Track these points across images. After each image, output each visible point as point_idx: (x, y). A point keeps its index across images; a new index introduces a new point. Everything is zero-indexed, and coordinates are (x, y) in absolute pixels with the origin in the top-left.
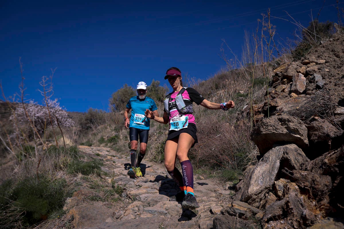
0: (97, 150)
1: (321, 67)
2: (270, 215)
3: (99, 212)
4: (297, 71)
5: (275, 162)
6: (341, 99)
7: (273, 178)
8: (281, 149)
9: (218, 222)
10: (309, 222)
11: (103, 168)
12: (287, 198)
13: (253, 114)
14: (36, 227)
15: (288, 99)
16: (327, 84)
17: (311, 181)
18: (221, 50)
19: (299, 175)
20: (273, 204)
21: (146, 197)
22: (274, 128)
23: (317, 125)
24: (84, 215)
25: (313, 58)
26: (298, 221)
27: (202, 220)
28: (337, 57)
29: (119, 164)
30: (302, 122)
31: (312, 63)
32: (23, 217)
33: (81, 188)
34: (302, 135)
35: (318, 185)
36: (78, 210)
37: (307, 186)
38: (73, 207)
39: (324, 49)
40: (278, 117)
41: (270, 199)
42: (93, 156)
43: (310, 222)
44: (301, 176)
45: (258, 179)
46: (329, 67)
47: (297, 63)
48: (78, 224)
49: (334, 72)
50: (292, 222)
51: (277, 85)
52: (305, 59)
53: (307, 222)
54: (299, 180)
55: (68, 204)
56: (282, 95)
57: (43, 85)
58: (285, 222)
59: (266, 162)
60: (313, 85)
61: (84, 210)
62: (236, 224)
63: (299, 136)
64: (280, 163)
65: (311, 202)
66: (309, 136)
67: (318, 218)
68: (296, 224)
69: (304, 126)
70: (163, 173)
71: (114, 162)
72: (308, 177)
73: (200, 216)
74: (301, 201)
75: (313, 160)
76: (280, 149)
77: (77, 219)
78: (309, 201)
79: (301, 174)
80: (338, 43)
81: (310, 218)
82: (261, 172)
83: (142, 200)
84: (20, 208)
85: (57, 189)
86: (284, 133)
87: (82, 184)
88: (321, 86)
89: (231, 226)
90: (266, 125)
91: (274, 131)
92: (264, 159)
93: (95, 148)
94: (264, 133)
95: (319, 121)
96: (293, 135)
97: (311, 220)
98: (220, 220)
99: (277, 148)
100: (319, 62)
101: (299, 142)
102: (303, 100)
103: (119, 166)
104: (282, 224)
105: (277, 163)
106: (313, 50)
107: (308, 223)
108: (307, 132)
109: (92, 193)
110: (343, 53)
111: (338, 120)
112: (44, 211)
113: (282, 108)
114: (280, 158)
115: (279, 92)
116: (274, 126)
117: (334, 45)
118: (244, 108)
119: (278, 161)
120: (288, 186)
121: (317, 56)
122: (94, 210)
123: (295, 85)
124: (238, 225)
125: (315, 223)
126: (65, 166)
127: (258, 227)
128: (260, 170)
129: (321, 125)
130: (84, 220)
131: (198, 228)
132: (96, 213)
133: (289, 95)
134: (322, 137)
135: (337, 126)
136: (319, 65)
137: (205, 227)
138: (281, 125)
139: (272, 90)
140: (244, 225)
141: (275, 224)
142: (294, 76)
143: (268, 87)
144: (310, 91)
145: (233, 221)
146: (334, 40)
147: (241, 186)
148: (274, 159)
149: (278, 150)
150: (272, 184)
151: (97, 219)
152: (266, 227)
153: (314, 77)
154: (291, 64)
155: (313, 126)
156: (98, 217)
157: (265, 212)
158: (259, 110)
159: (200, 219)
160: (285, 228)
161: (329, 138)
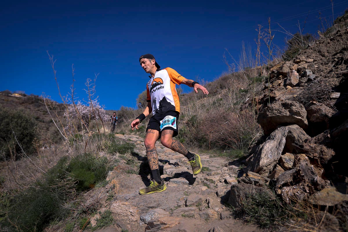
0: (129, 137)
1: (310, 65)
2: (283, 182)
3: (134, 182)
4: (290, 69)
5: (281, 141)
6: (333, 87)
7: (281, 153)
8: (286, 129)
9: (235, 189)
12: (298, 167)
13: (255, 104)
14: (86, 193)
15: (284, 90)
16: (318, 77)
17: (320, 152)
18: (224, 57)
19: (308, 148)
20: (285, 173)
21: (171, 171)
22: (279, 111)
23: (315, 108)
24: (123, 184)
25: (303, 58)
26: (310, 186)
27: (219, 188)
28: (323, 57)
30: (303, 106)
31: (302, 61)
32: (77, 185)
33: (120, 164)
34: (303, 117)
35: (326, 155)
36: (118, 180)
37: (316, 157)
38: (114, 178)
39: (312, 50)
40: (281, 102)
41: (278, 170)
42: (126, 141)
43: (320, 187)
44: (310, 148)
45: (267, 153)
46: (317, 65)
47: (290, 62)
48: (118, 191)
49: (323, 67)
50: (304, 187)
51: (274, 81)
52: (296, 59)
53: (318, 187)
54: (308, 152)
55: (110, 176)
56: (280, 88)
57: (88, 85)
58: (297, 188)
59: (273, 140)
60: (305, 80)
61: (122, 180)
62: (252, 190)
63: (300, 118)
64: (286, 139)
65: (319, 170)
66: (308, 118)
67: (327, 184)
68: (308, 188)
69: (304, 109)
72: (317, 149)
73: (217, 185)
74: (312, 169)
75: (315, 136)
77: (118, 187)
78: (318, 170)
79: (310, 146)
80: (323, 45)
81: (321, 184)
82: (270, 147)
83: (168, 173)
84: (74, 178)
85: (101, 164)
86: (288, 115)
87: (120, 161)
88: (313, 79)
89: (248, 192)
90: (272, 109)
91: (279, 114)
92: (271, 137)
93: (127, 136)
94: (270, 116)
95: (317, 104)
96: (296, 117)
97: (322, 185)
98: (237, 187)
99: (283, 128)
100: (308, 61)
101: (300, 123)
102: (298, 91)
104: (294, 189)
105: (283, 140)
106: (303, 52)
107: (319, 188)
108: (306, 114)
109: (128, 168)
110: (328, 53)
111: (333, 104)
112: (92, 181)
113: (280, 98)
114: (285, 136)
115: (275, 86)
116: (279, 110)
117: (320, 47)
118: (246, 101)
119: (284, 138)
120: (298, 157)
121: (306, 56)
122: (130, 180)
123: (290, 80)
124: (254, 191)
125: (324, 187)
126: (106, 147)
127: (272, 192)
128: (269, 146)
129: (319, 108)
130: (123, 188)
131: (216, 195)
132: (132, 183)
133: (285, 87)
134: (320, 118)
135: (333, 108)
136: (308, 63)
137: (222, 194)
138: (285, 109)
139: (269, 85)
140: (259, 191)
141: (288, 189)
142: (289, 72)
143: (266, 82)
144: (303, 84)
145: (248, 188)
146: (320, 43)
147: (252, 160)
148: (280, 137)
149: (283, 130)
150: (279, 157)
151: (133, 188)
152: (279, 192)
153: (305, 72)
154: (285, 63)
155: (312, 109)
156: (134, 186)
157: (278, 179)
158: (260, 101)
159: (217, 187)
160: (297, 192)
161: (327, 118)
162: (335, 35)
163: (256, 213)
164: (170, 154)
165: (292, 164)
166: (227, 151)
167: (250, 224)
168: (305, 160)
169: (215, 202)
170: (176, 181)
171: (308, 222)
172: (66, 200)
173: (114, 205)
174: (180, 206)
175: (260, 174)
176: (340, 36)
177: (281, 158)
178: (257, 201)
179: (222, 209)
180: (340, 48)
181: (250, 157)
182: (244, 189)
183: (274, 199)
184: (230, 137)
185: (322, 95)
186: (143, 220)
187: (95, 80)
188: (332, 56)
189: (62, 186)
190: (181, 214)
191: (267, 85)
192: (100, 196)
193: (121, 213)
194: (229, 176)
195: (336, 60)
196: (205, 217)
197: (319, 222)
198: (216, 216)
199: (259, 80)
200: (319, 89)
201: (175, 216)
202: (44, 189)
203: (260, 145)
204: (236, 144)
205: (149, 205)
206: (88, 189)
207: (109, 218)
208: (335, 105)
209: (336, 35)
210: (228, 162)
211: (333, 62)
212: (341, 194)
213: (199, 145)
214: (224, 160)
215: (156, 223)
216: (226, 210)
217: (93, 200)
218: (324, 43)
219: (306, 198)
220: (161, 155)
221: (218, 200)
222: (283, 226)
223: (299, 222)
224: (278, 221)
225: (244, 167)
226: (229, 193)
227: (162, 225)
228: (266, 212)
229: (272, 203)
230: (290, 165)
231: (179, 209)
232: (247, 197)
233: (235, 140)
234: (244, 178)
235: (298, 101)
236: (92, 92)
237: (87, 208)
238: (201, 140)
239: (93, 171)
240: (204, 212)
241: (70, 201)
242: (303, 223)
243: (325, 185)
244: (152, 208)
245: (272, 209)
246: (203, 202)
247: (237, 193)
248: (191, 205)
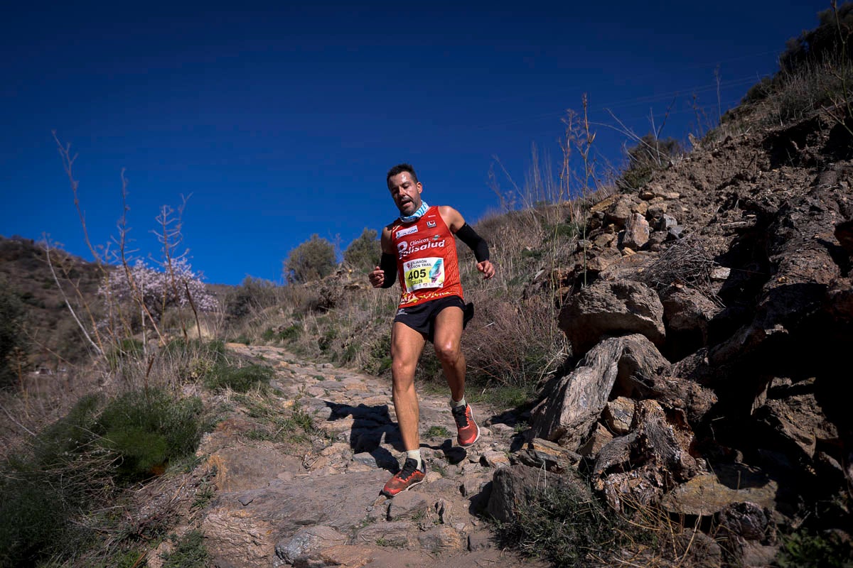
0: (260, 351)
1: (673, 205)
2: (608, 463)
3: (266, 462)
4: (632, 211)
5: (607, 369)
7: (606, 396)
8: (618, 342)
9: (504, 479)
10: (684, 474)
11: (272, 382)
12: (641, 428)
13: (555, 285)
14: (142, 487)
15: (619, 257)
17: (687, 397)
18: (490, 176)
19: (664, 386)
20: (614, 443)
22: (604, 303)
23: (681, 299)
24: (237, 466)
25: (659, 188)
26: (665, 472)
27: (467, 477)
28: (698, 189)
29: (303, 377)
30: (655, 294)
31: (656, 197)
32: (117, 468)
33: (232, 415)
34: (656, 317)
35: (700, 404)
36: (226, 456)
37: (678, 407)
38: (216, 451)
39: (674, 175)
40: (611, 283)
41: (600, 435)
42: (252, 361)
43: (686, 474)
44: (667, 387)
45: (577, 397)
46: (687, 205)
47: (631, 196)
48: (225, 483)
49: (698, 212)
50: (652, 473)
51: (597, 235)
52: (645, 190)
53: (681, 474)
54: (663, 395)
55: (205, 445)
56: (609, 251)
57: (163, 221)
58: (639, 476)
59: (590, 366)
60: (660, 236)
61: (237, 456)
62: (541, 481)
63: (649, 319)
64: (618, 366)
65: (685, 437)
66: (666, 320)
67: (700, 466)
68: (660, 477)
69: (658, 300)
70: (385, 394)
71: (293, 372)
72: (681, 389)
73: (463, 469)
74: (670, 435)
75: (680, 361)
76: (616, 342)
77: (224, 474)
78: (683, 435)
79: (667, 383)
80: (699, 165)
81: (687, 466)
82: (584, 384)
83: (349, 439)
84: (111, 451)
85: (184, 416)
86: (624, 312)
87: (234, 409)
88: (677, 236)
89: (531, 486)
90: (590, 297)
92: (587, 361)
93: (255, 348)
94: (585, 312)
95: (685, 291)
96: (640, 316)
97: (690, 470)
98: (508, 474)
99: (612, 340)
100: (669, 197)
101: (648, 330)
102: (647, 261)
103: (302, 379)
104: (631, 478)
105: (612, 368)
106: (658, 175)
107: (683, 476)
108: (662, 312)
109: (254, 425)
110: (708, 183)
111: (717, 291)
112: (159, 457)
113: (609, 274)
114: (617, 358)
115: (600, 247)
116: (604, 300)
117: (692, 169)
118: (536, 276)
119: (615, 363)
120: (643, 407)
121: (665, 185)
122: (256, 457)
123: (631, 235)
124: (545, 484)
125: (695, 474)
126: (201, 374)
127: (584, 486)
128: (581, 381)
129: (687, 299)
130: (237, 476)
131: (459, 493)
132: (260, 462)
133: (620, 250)
134: (690, 321)
135: (716, 301)
136: (669, 202)
137: (474, 490)
138: (618, 298)
139: (587, 243)
140: (557, 483)
141: (620, 479)
142: (628, 218)
143: (581, 237)
144: (658, 245)
145: (533, 476)
146: (693, 160)
147: (544, 412)
148: (606, 361)
149: (612, 345)
150: (603, 407)
151: (263, 475)
152: (600, 485)
153: (663, 221)
154: (621, 197)
155: (674, 302)
156: (265, 470)
157: (598, 456)
158: (566, 278)
159: (463, 475)
160: (639, 486)
161: (703, 322)
162: (721, 145)
163: (549, 534)
164: (357, 395)
165: (629, 421)
166: (490, 390)
167: (533, 560)
168: (657, 414)
169: (457, 508)
170: (366, 460)
171: (658, 552)
172: (85, 506)
173: (211, 519)
174: (373, 520)
175: (560, 445)
176: (732, 148)
177: (607, 407)
178: (552, 506)
179: (472, 525)
180: (732, 174)
181: (539, 405)
182: (523, 480)
183: (589, 501)
184: (497, 359)
185: (695, 272)
186: (281, 555)
187: (180, 210)
188: (716, 189)
189: (79, 471)
190: (374, 538)
191: (582, 243)
192: (177, 494)
193: (228, 538)
194: (491, 448)
195: (724, 198)
196: (431, 545)
197: (681, 553)
198: (458, 543)
199: (565, 231)
200: (688, 257)
201: (362, 544)
202: (27, 476)
203: (564, 378)
204: (509, 374)
205: (298, 518)
206: (147, 476)
207: (196, 552)
208: (720, 294)
209: (725, 146)
210: (492, 415)
211: (717, 202)
212: (727, 489)
213: (427, 375)
214: (482, 412)
215: (313, 562)
216: (481, 529)
217: (157, 506)
218: (700, 161)
219: (657, 499)
220: (335, 397)
221: (465, 505)
222: (606, 565)
223: (641, 554)
224: (595, 552)
225: (525, 427)
226: (489, 489)
227: (328, 565)
228: (569, 533)
229: (585, 511)
230: (623, 423)
231: (372, 526)
232: (528, 498)
233: (507, 365)
234: (524, 453)
235: (645, 281)
236: (173, 240)
237: (141, 525)
238: (431, 363)
239: (163, 431)
240: (430, 533)
241: (97, 507)
242: (648, 556)
243: (697, 470)
244: (306, 524)
245: (583, 524)
246: (430, 509)
247: (507, 489)
248: (399, 518)
